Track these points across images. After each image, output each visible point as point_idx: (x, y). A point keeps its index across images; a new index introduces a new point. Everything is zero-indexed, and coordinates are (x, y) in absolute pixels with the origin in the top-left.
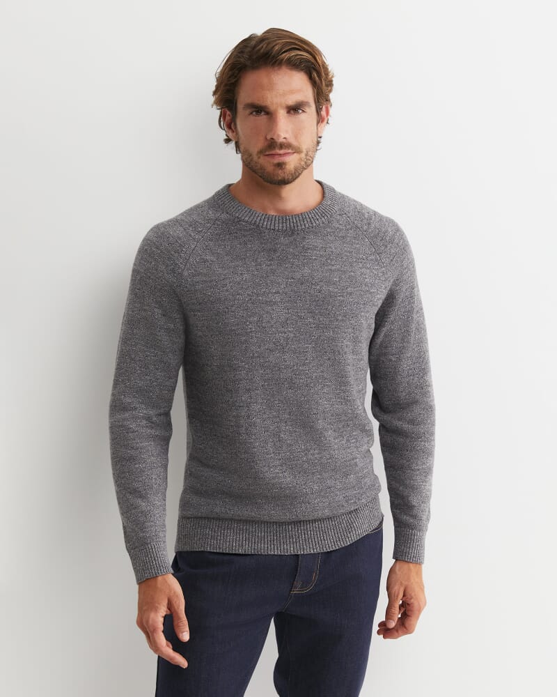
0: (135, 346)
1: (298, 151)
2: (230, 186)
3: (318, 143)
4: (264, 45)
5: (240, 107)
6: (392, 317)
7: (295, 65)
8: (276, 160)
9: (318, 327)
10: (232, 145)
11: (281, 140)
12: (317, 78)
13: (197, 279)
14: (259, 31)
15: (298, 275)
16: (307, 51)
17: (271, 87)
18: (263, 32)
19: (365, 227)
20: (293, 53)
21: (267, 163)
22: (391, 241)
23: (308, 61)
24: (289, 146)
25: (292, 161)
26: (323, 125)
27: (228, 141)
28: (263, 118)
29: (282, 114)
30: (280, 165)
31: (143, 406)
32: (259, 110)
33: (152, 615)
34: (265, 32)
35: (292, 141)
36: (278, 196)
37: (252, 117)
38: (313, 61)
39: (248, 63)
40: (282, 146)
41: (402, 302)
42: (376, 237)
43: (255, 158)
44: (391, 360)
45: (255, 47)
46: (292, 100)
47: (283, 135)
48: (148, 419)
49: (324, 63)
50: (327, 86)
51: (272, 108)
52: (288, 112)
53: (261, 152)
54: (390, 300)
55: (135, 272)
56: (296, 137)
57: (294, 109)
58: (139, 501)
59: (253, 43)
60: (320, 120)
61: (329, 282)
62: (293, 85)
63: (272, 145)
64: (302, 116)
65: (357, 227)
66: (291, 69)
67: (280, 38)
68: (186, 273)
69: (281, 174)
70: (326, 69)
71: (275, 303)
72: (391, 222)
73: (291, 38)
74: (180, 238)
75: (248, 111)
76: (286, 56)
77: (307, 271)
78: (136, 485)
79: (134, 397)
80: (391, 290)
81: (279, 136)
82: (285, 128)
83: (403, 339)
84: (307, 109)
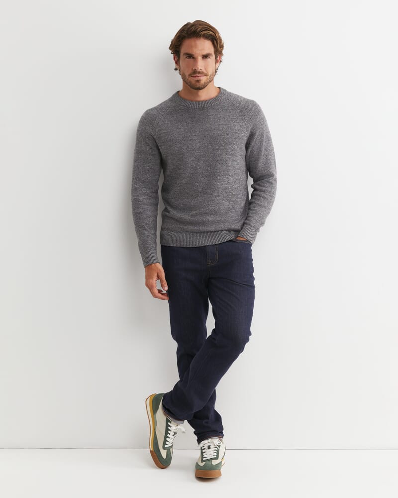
0: (140, 162)
1: (206, 75)
2: (178, 92)
3: (216, 72)
4: (193, 28)
5: (182, 54)
6: (252, 144)
7: (207, 37)
8: (197, 78)
9: (213, 150)
10: (178, 71)
11: (199, 70)
12: (216, 44)
13: (162, 132)
14: (192, 21)
15: (204, 128)
16: (212, 31)
17: (196, 46)
18: (193, 21)
19: (238, 105)
20: (206, 32)
21: (193, 80)
22: (251, 110)
23: (212, 35)
24: (202, 73)
25: (203, 79)
26: (218, 64)
27: (176, 69)
28: (191, 60)
29: (200, 58)
30: (198, 81)
31: (145, 189)
32: (190, 56)
33: (151, 281)
34: (195, 22)
35: (203, 70)
36: (197, 95)
37: (187, 59)
38: (214, 35)
39: (186, 35)
40: (199, 73)
41: (258, 137)
42: (243, 108)
43: (187, 77)
44: (254, 164)
45: (189, 28)
46: (205, 53)
47: (200, 68)
48: (148, 195)
49: (220, 37)
50: (220, 47)
51: (195, 56)
52: (203, 58)
53: (190, 75)
54: (251, 137)
55: (138, 131)
56: (205, 69)
57: (205, 57)
58: (144, 231)
59: (189, 26)
60: (217, 61)
61: (218, 130)
62: (205, 46)
63: (195, 72)
64: (208, 60)
65: (234, 105)
66: (205, 39)
67: (201, 25)
68: (157, 130)
69: (198, 85)
70: (221, 40)
71: (194, 140)
72: (252, 102)
73: (206, 25)
74: (155, 115)
75: (185, 57)
76: (203, 33)
77: (208, 125)
78: (143, 224)
79: (141, 185)
80: (251, 132)
81: (198, 68)
82: (201, 65)
83: (258, 154)
84: (211, 57)
